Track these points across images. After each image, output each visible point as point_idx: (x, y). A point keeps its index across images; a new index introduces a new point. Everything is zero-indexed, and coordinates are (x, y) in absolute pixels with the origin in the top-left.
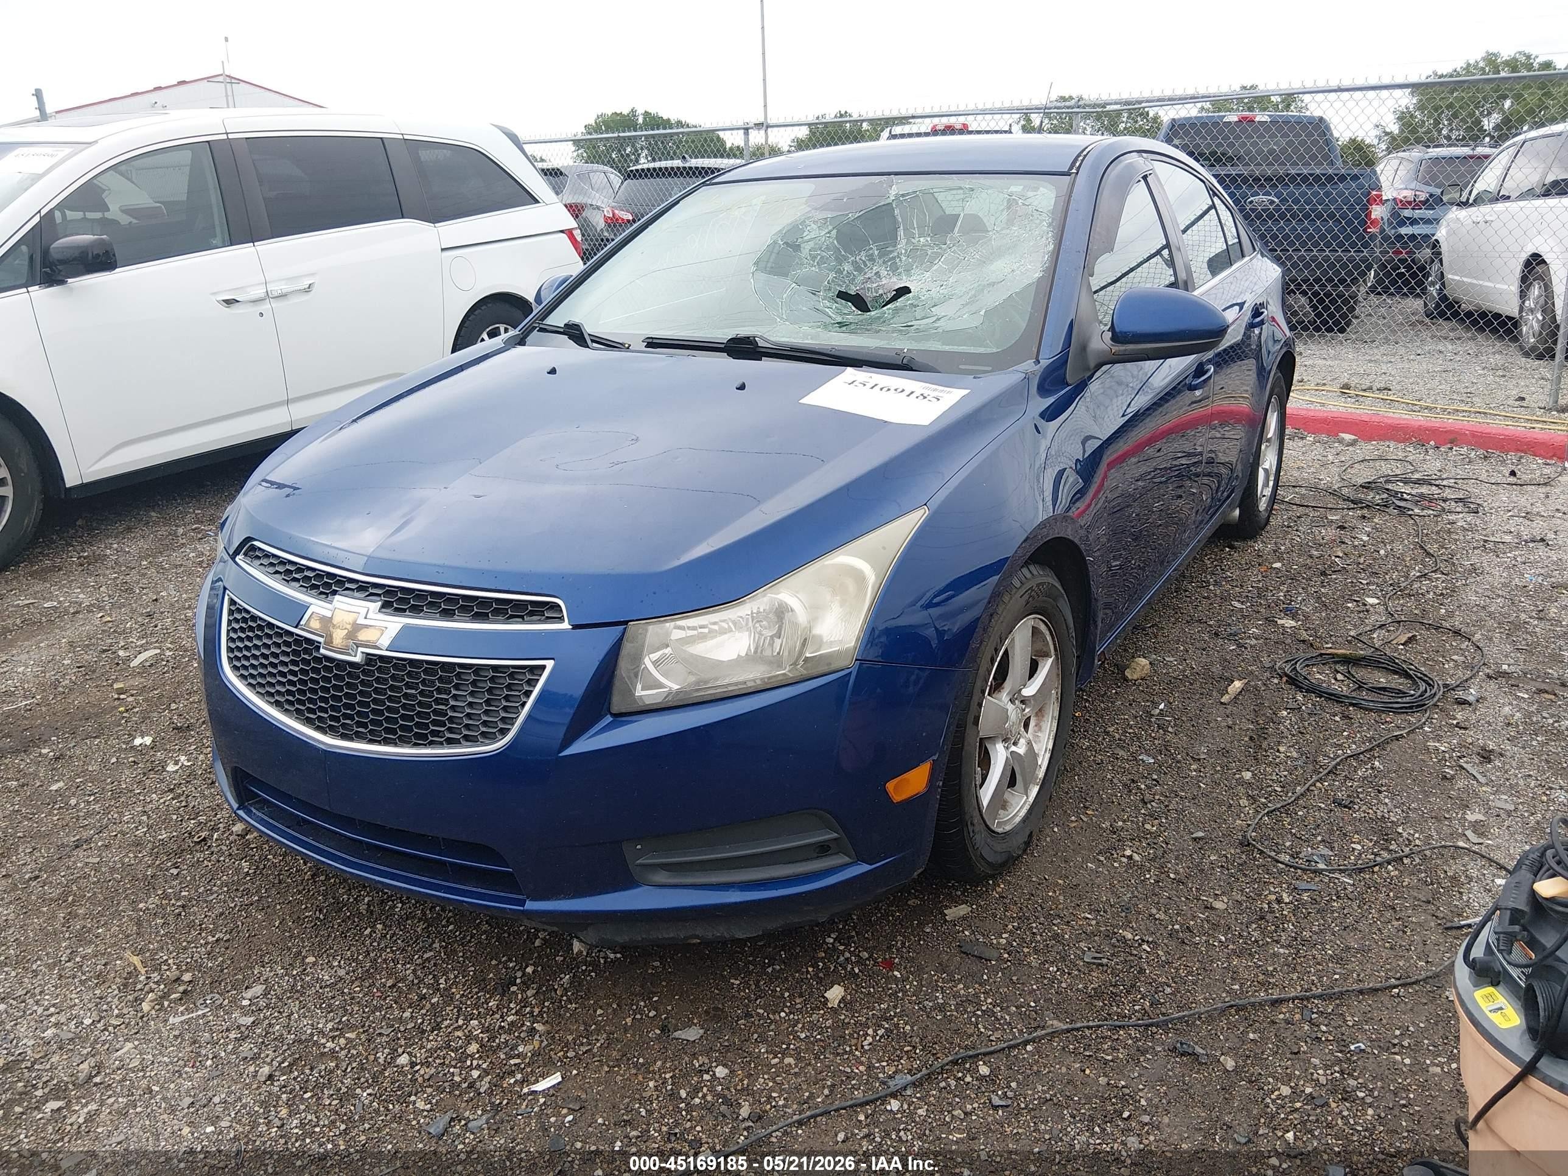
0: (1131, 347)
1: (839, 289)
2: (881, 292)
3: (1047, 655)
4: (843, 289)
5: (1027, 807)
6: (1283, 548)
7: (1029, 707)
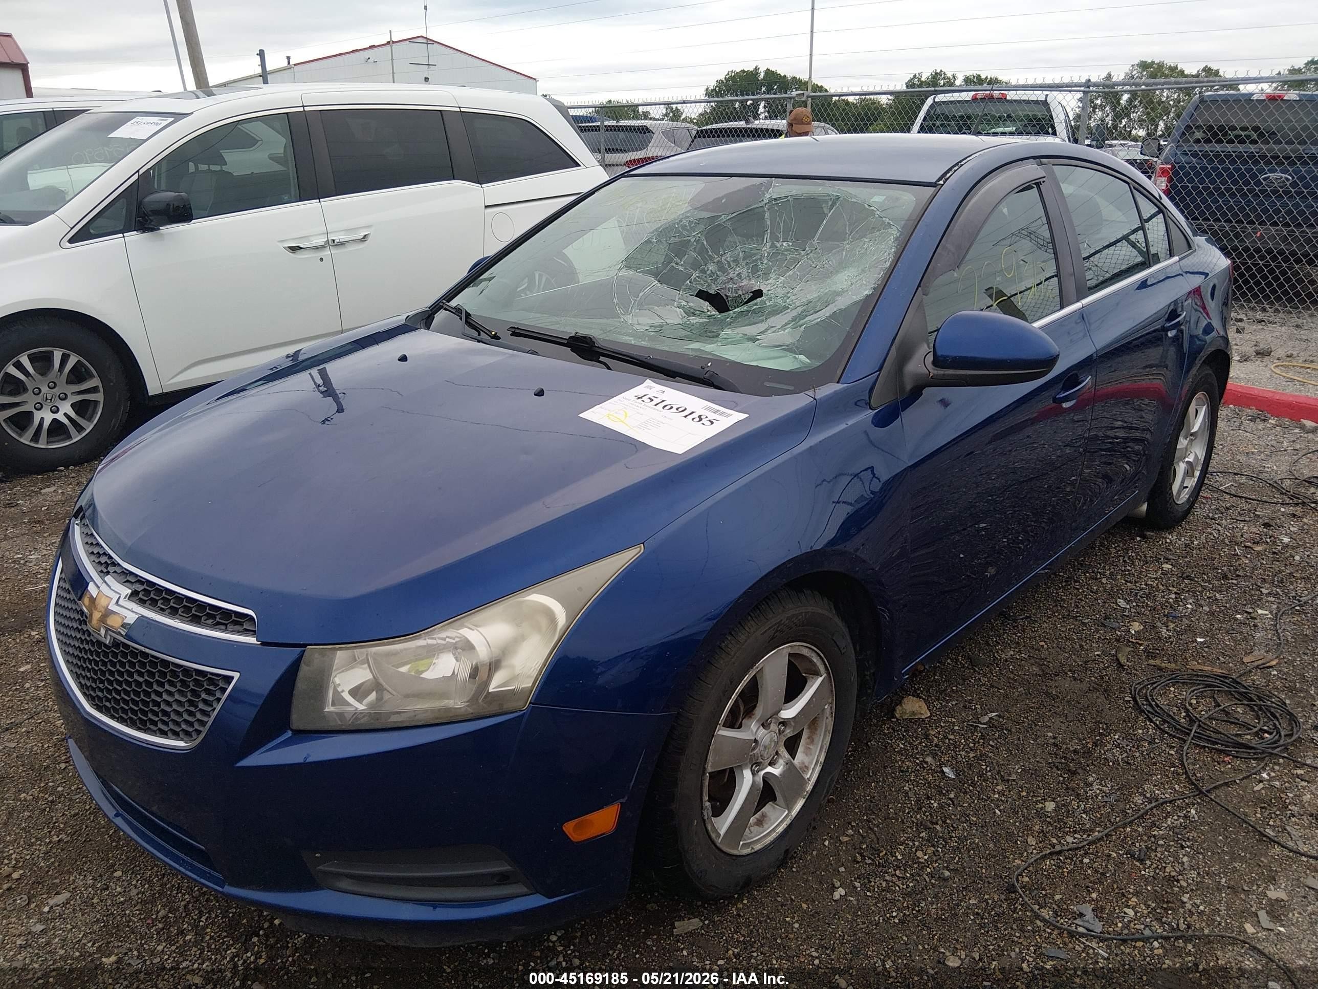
0: (951, 372)
1: (700, 287)
2: (740, 293)
3: (818, 674)
4: (704, 288)
5: (788, 821)
6: (1196, 543)
7: (790, 727)
